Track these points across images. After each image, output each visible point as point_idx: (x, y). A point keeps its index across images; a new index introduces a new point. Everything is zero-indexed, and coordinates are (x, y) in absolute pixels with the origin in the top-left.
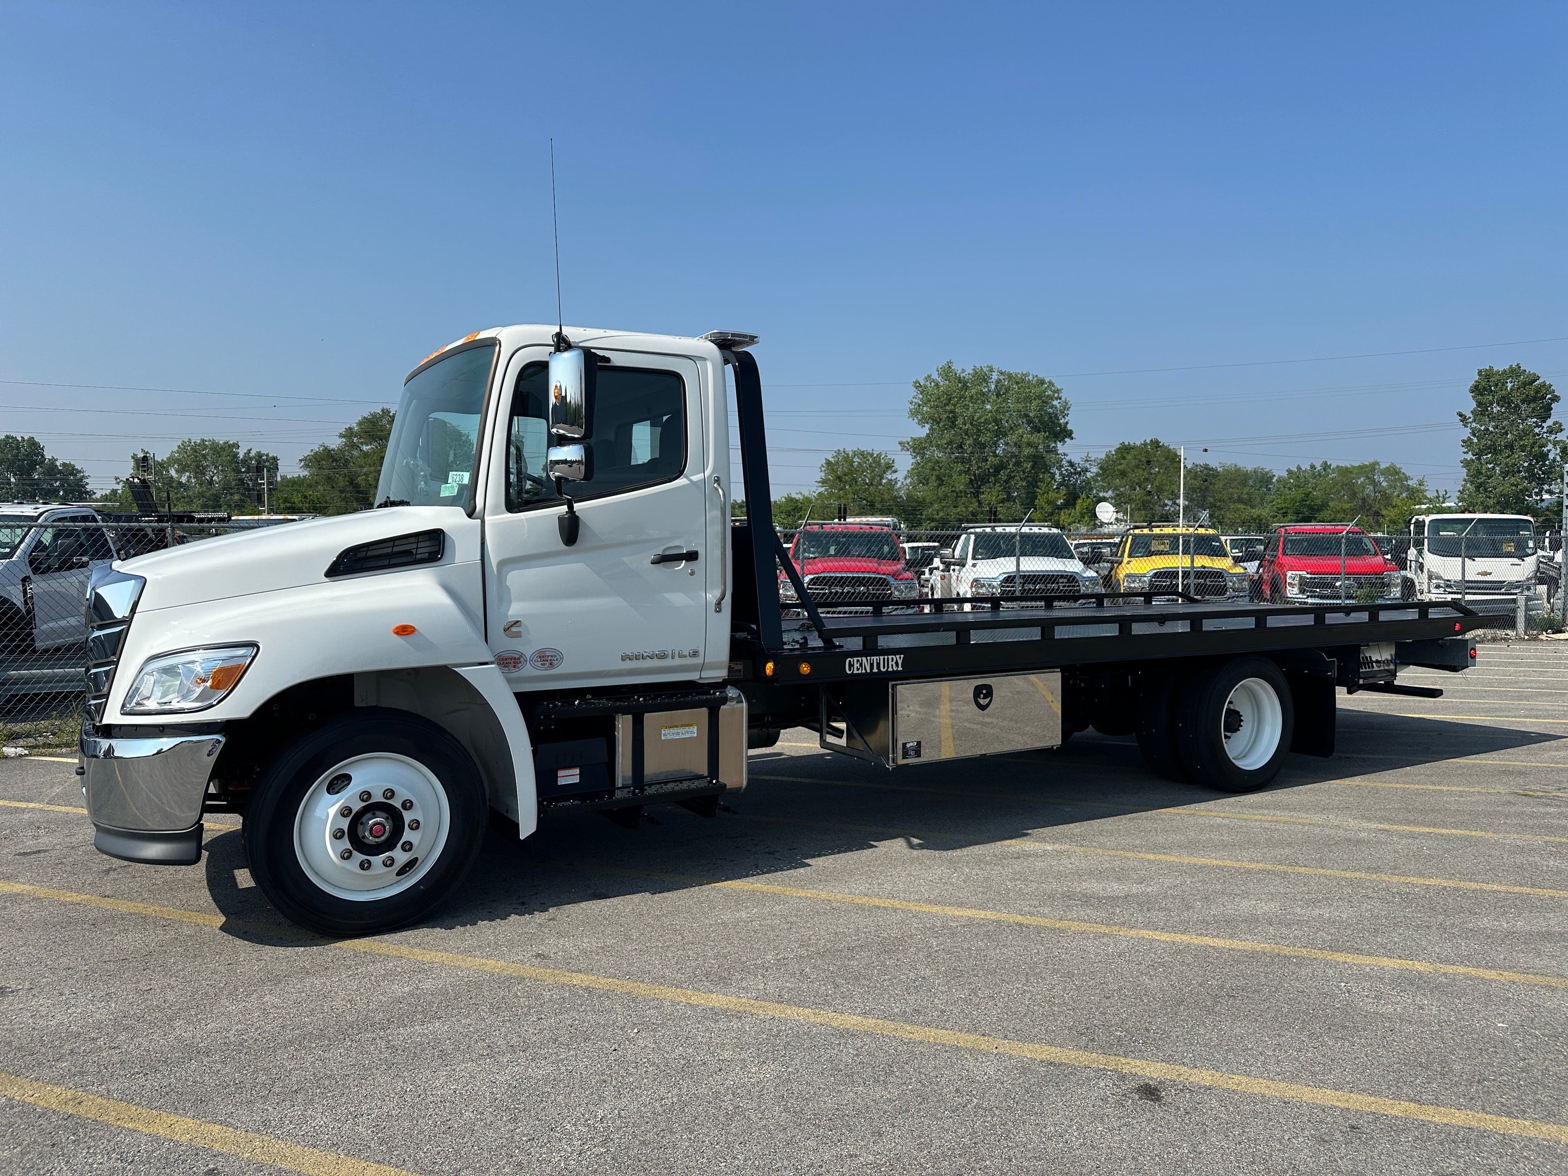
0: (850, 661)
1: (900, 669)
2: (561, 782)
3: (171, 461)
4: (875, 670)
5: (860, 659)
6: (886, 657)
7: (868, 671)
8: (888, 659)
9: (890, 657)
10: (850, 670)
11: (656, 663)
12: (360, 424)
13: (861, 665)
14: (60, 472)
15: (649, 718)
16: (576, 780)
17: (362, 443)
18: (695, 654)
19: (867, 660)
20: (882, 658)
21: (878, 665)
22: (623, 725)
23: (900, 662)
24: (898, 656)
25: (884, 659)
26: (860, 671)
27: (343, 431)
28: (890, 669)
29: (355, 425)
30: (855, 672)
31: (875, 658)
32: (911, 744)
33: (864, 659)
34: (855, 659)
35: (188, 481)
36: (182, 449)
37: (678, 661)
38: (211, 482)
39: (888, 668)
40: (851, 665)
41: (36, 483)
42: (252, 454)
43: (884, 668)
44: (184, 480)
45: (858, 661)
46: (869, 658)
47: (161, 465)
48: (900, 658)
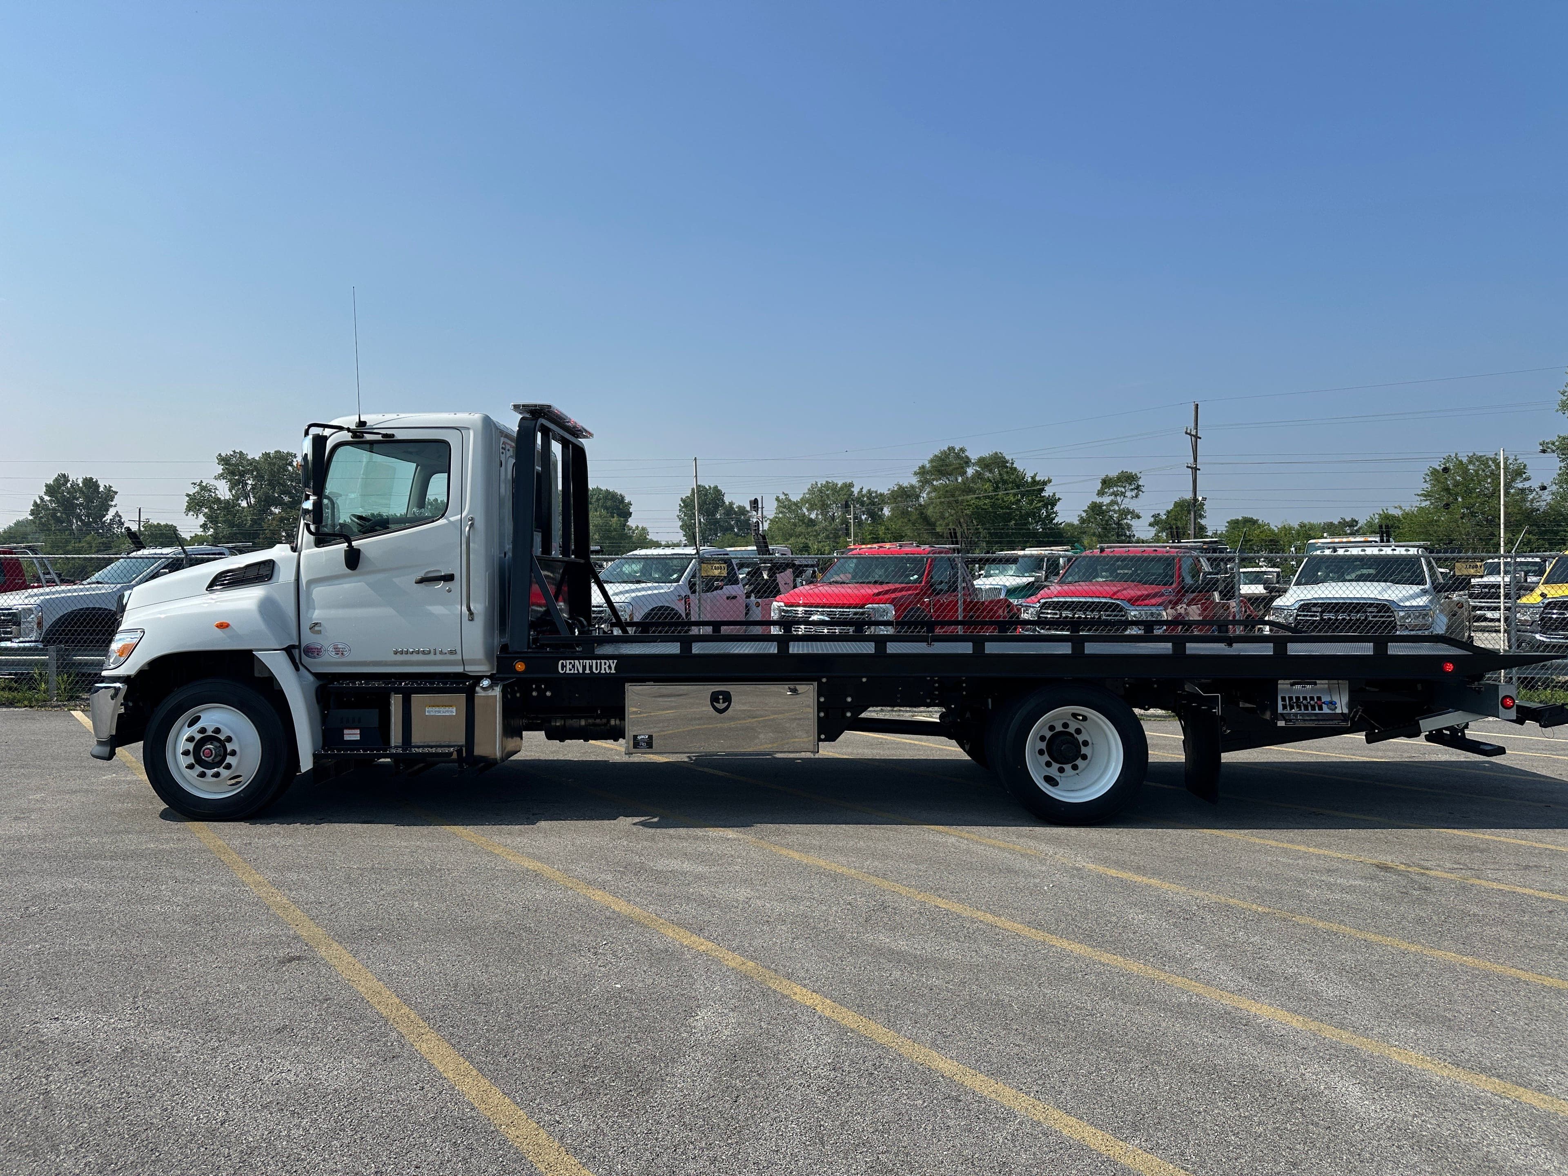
0: (563, 663)
1: (613, 671)
2: (346, 738)
3: (804, 501)
4: (588, 671)
5: (572, 661)
6: (599, 661)
7: (581, 671)
8: (601, 663)
9: (603, 661)
10: (563, 670)
11: (421, 657)
12: (931, 461)
13: (573, 666)
14: (735, 513)
15: (415, 697)
16: (358, 738)
17: (933, 480)
18: (452, 652)
19: (580, 663)
20: (594, 662)
21: (591, 667)
22: (396, 702)
23: (613, 666)
24: (611, 661)
25: (597, 663)
26: (572, 672)
27: (916, 469)
28: (603, 671)
29: (927, 462)
30: (568, 672)
31: (588, 662)
32: (643, 737)
33: (577, 662)
34: (568, 662)
35: (816, 518)
36: (811, 491)
37: (439, 657)
38: (833, 518)
39: (601, 669)
40: (563, 666)
41: (717, 522)
42: (864, 491)
43: (597, 670)
44: (813, 516)
45: (570, 663)
46: (581, 661)
47: (796, 504)
48: (613, 664)
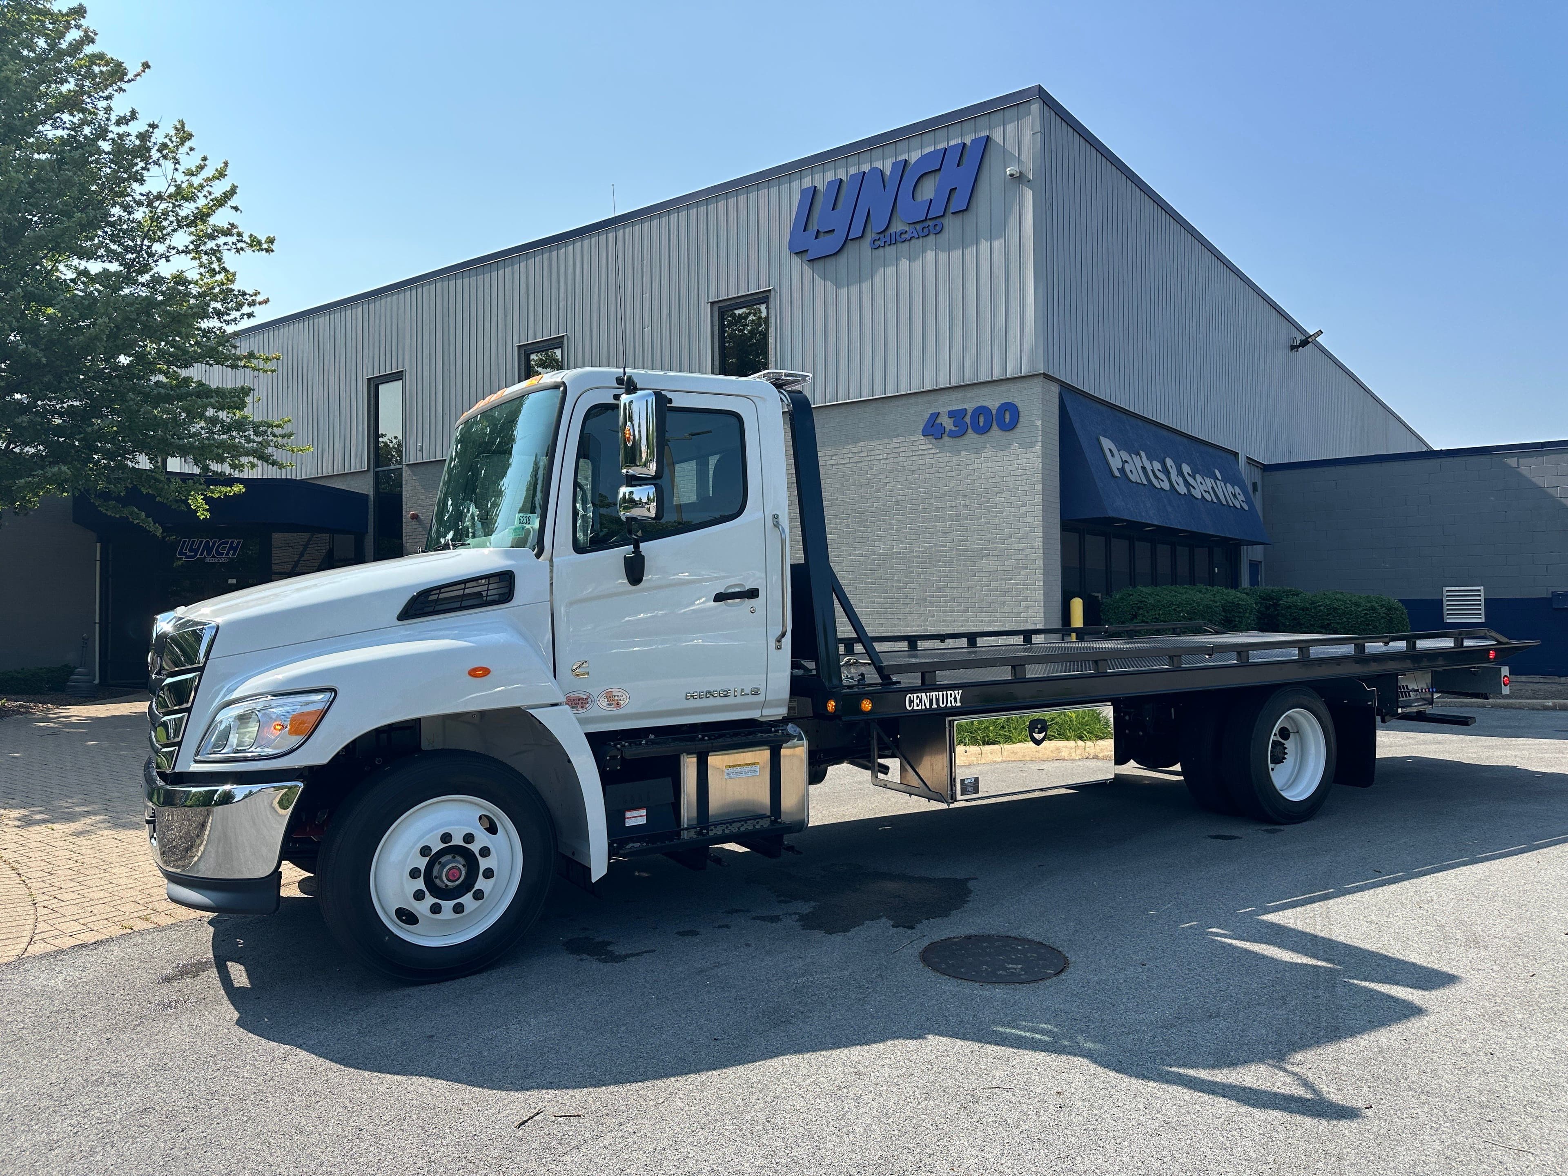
0: (910, 697)
1: (959, 704)
2: (629, 823)
4: (935, 706)
5: (919, 695)
6: (945, 693)
8: (947, 694)
9: (949, 693)
10: (910, 706)
11: (720, 701)
13: (921, 701)
15: (712, 758)
16: (643, 821)
18: (756, 692)
19: (927, 696)
20: (941, 693)
21: (937, 700)
22: (689, 767)
23: (958, 698)
24: (956, 692)
25: (943, 694)
26: (919, 707)
28: (949, 705)
30: (915, 708)
31: (934, 694)
32: (969, 780)
33: (924, 695)
34: (915, 695)
37: (740, 700)
39: (947, 703)
40: (911, 702)
43: (943, 704)
45: (918, 697)
46: (928, 694)
48: (958, 694)
